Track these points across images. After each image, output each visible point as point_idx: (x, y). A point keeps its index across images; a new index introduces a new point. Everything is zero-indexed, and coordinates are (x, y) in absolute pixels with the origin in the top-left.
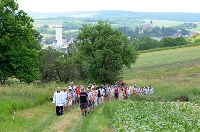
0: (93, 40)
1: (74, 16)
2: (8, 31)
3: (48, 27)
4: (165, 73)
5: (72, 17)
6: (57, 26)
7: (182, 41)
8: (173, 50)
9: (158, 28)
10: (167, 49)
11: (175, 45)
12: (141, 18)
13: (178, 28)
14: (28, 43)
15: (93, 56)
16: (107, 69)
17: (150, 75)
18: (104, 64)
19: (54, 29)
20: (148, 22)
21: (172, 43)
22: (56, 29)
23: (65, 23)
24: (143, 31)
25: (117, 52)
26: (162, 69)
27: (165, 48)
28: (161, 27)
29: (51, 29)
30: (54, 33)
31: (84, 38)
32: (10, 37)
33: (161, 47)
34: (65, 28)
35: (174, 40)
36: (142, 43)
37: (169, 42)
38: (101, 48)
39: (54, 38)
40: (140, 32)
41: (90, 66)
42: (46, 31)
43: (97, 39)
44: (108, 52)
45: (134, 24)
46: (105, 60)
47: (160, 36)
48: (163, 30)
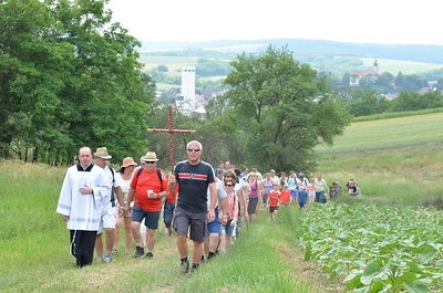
0: (258, 85)
1: (218, 49)
2: (90, 63)
3: (165, 70)
4: (402, 162)
5: (214, 49)
6: (183, 68)
7: (438, 99)
8: (419, 117)
9: (389, 76)
10: (408, 115)
11: (424, 107)
12: (354, 56)
13: (430, 76)
14: (127, 88)
15: (258, 118)
16: (284, 145)
17: (371, 164)
18: (279, 133)
19: (178, 74)
20: (368, 62)
21: (418, 104)
22: (183, 74)
23: (202, 61)
24: (357, 80)
25: (306, 111)
26: (397, 154)
27: (403, 113)
28: (395, 74)
29: (172, 72)
30: (178, 82)
31: (239, 82)
32: (93, 75)
33: (395, 111)
34: (199, 73)
35: (422, 98)
36: (355, 103)
37: (412, 102)
38: (272, 103)
39: (178, 91)
40: (351, 83)
41: (250, 139)
42: (162, 77)
43: (265, 83)
44: (288, 110)
45: (340, 67)
46: (280, 125)
47: (392, 91)
48: (400, 79)
